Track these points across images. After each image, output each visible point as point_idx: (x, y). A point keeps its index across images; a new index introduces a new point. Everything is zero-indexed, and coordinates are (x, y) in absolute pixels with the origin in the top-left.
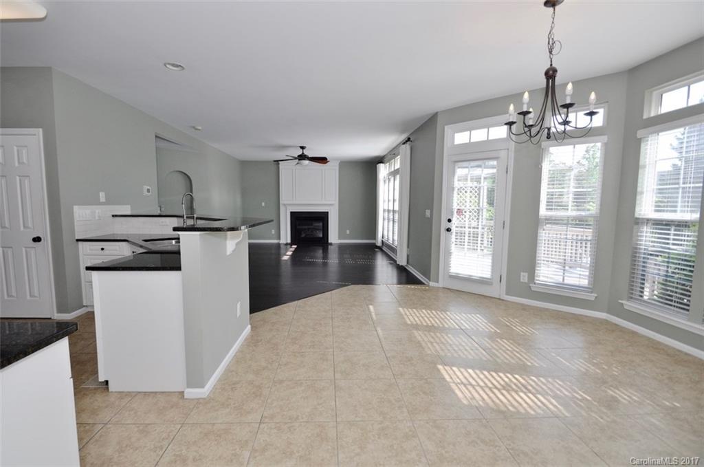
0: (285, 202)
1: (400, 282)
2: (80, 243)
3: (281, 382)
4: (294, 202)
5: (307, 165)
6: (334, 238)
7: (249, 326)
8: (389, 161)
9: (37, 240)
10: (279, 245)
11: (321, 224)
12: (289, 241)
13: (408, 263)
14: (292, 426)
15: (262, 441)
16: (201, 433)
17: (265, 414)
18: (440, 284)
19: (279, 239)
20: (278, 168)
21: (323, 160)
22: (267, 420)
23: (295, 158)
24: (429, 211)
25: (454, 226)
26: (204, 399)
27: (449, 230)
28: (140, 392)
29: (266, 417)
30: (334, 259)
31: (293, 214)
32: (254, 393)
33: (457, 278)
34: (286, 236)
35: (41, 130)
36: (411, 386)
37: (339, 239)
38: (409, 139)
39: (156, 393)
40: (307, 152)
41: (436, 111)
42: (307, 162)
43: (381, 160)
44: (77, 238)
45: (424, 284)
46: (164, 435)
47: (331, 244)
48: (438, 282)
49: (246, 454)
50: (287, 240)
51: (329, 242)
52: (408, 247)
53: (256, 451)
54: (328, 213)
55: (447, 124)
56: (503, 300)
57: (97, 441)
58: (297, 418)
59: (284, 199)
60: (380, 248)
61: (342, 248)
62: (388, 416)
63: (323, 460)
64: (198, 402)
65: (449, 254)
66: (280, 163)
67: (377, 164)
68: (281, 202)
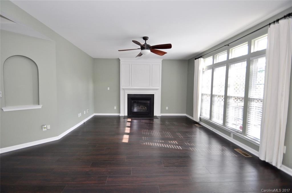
0: (124, 88)
4: (130, 87)
10: (119, 118)
11: (149, 102)
12: (126, 114)
19: (120, 113)
20: (120, 63)
31: (128, 95)
34: (124, 111)
37: (161, 113)
50: (125, 113)
51: (154, 115)
54: (154, 95)
60: (198, 123)
61: (163, 119)
66: (121, 60)
67: (196, 59)
68: (122, 87)
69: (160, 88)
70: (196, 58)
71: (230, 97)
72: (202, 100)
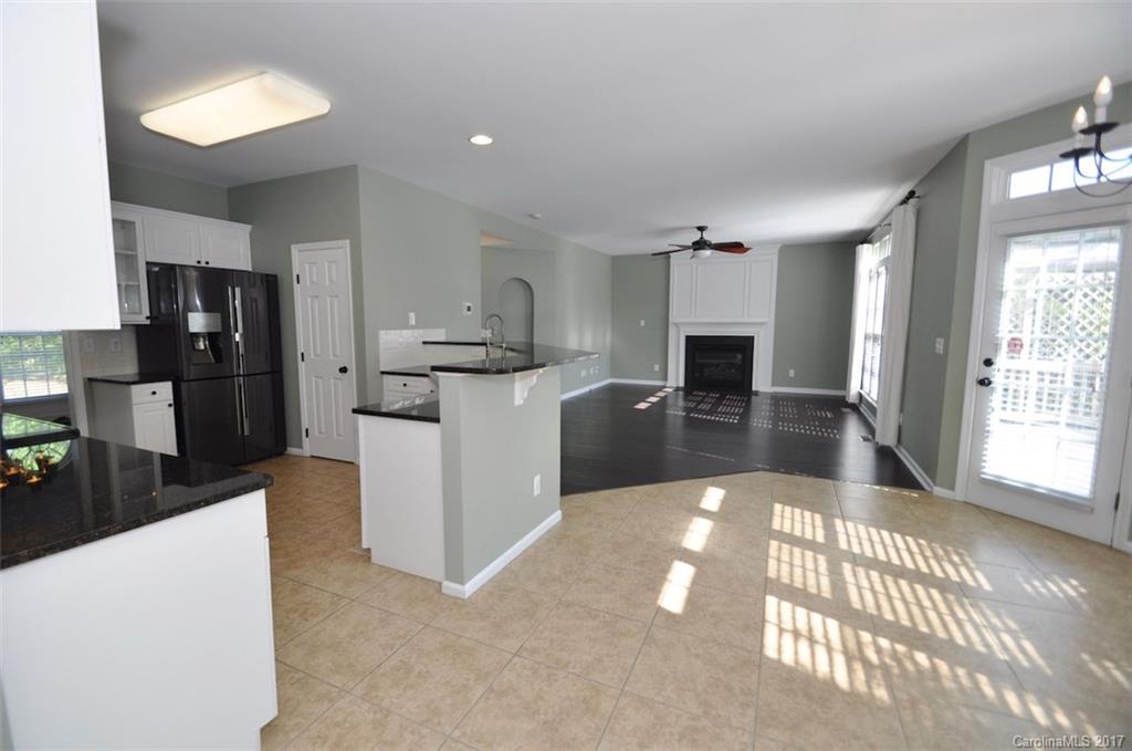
0: (677, 321)
1: (880, 481)
2: (385, 376)
3: (569, 605)
4: (693, 320)
5: (709, 257)
6: (762, 380)
7: (559, 512)
8: (880, 238)
9: (343, 370)
11: (740, 356)
12: (682, 384)
13: (899, 440)
14: (554, 675)
15: (505, 680)
16: (441, 643)
17: (527, 645)
18: (959, 494)
19: (666, 379)
20: (669, 263)
21: (736, 247)
22: (525, 654)
23: (688, 248)
24: (942, 340)
25: (997, 376)
26: (463, 600)
27: (984, 382)
28: (400, 572)
29: (526, 649)
30: (761, 420)
31: (688, 338)
32: (526, 610)
33: (997, 486)
34: (677, 376)
35: (348, 242)
36: (784, 675)
37: (773, 385)
38: (911, 194)
39: (416, 576)
40: (708, 236)
41: (965, 132)
42: (707, 253)
43: (865, 237)
44: (382, 369)
45: (922, 488)
46: (401, 633)
47: (757, 393)
48: (952, 488)
49: (480, 690)
50: (677, 380)
51: (754, 389)
52: (901, 410)
53: (493, 690)
54: (753, 337)
55: (989, 158)
56: (1118, 551)
57: (337, 617)
58: (567, 665)
59: (675, 315)
60: (855, 408)
61: (777, 400)
62: (713, 713)
63: (574, 739)
64: (457, 602)
65: (981, 433)
68: (671, 320)
69: (770, 319)
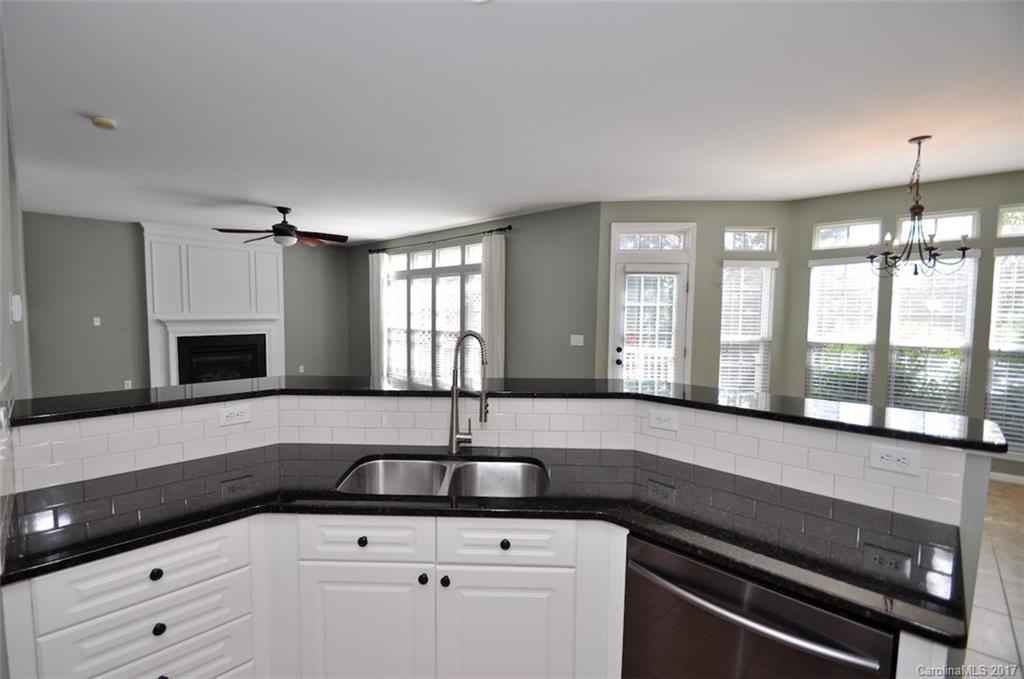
0: (163, 318)
4: (187, 316)
8: (410, 251)
20: (142, 239)
24: (581, 337)
25: (625, 357)
27: (619, 362)
31: (180, 339)
38: (508, 228)
42: (291, 241)
54: (264, 335)
55: (615, 222)
66: (146, 231)
67: (371, 252)
68: (152, 316)
69: (280, 316)
70: (373, 249)
71: (440, 333)
72: (389, 341)
